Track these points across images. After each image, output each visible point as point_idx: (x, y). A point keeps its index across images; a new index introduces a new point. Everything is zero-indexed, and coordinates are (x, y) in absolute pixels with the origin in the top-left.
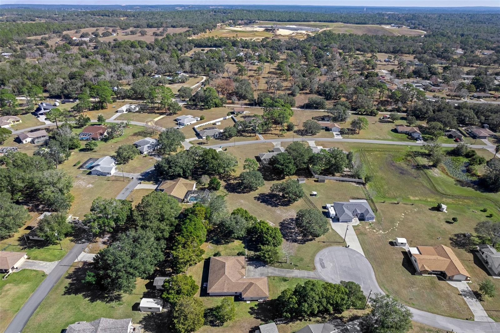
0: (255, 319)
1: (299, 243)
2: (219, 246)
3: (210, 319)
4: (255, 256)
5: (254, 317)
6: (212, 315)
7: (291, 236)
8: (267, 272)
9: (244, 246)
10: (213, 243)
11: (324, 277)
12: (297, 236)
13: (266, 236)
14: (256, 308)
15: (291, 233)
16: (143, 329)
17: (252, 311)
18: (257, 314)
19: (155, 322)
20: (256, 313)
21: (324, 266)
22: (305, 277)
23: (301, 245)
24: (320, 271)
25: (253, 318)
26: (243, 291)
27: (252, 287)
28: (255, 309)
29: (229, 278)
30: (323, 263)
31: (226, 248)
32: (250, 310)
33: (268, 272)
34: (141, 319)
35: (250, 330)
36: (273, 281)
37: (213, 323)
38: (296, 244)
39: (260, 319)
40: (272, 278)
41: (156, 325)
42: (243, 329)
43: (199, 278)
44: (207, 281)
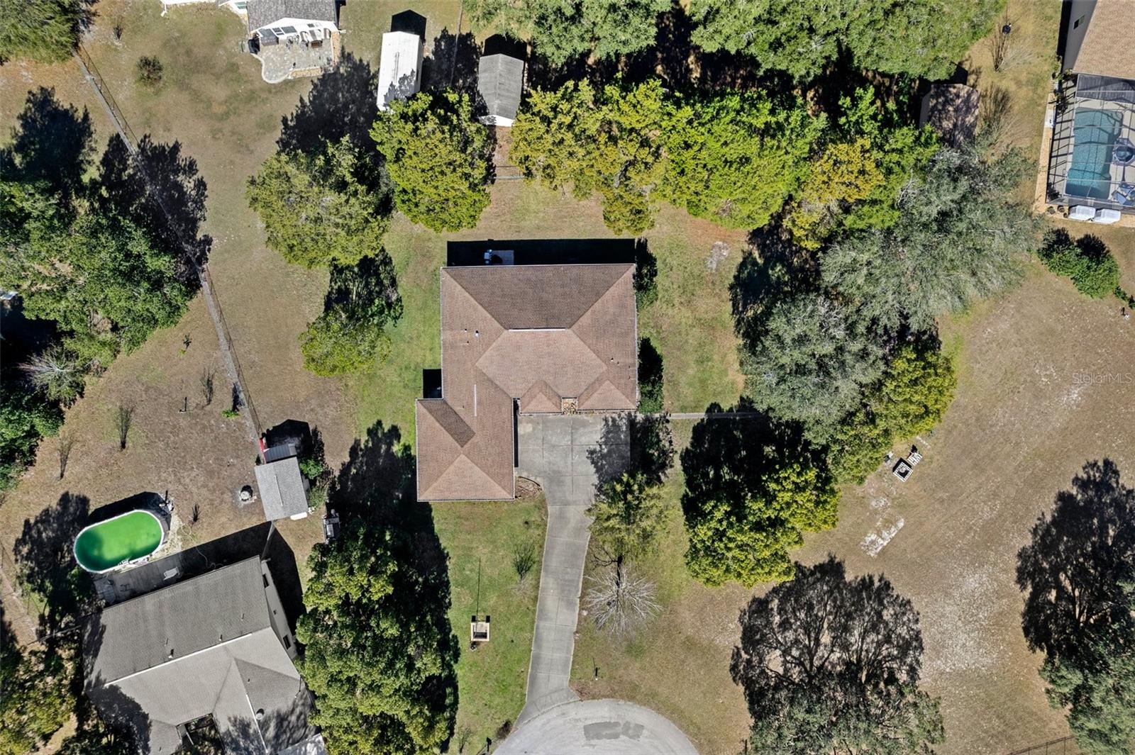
0: (351, 443)
1: (736, 655)
2: (727, 295)
3: (355, 288)
4: (664, 453)
5: (357, 442)
6: (370, 293)
7: (785, 625)
8: (570, 498)
9: (725, 406)
10: (742, 266)
11: (538, 722)
12: (786, 653)
13: (718, 515)
14: (397, 448)
15: (812, 628)
16: (320, 74)
17: (383, 435)
18: (372, 452)
19: (346, 106)
20: (376, 447)
21: (598, 737)
22: (539, 647)
23: (729, 662)
24: (573, 715)
25: (357, 436)
26: (445, 403)
27: (450, 439)
28: (390, 445)
29: (488, 345)
30: (616, 736)
31: (710, 326)
32: (386, 427)
33: (566, 503)
34: (357, 58)
35: (311, 427)
36: (520, 521)
37: (338, 301)
38: (735, 637)
39: (350, 464)
40: (535, 517)
41: (337, 110)
42: (314, 403)
43: (538, 228)
44: (518, 261)
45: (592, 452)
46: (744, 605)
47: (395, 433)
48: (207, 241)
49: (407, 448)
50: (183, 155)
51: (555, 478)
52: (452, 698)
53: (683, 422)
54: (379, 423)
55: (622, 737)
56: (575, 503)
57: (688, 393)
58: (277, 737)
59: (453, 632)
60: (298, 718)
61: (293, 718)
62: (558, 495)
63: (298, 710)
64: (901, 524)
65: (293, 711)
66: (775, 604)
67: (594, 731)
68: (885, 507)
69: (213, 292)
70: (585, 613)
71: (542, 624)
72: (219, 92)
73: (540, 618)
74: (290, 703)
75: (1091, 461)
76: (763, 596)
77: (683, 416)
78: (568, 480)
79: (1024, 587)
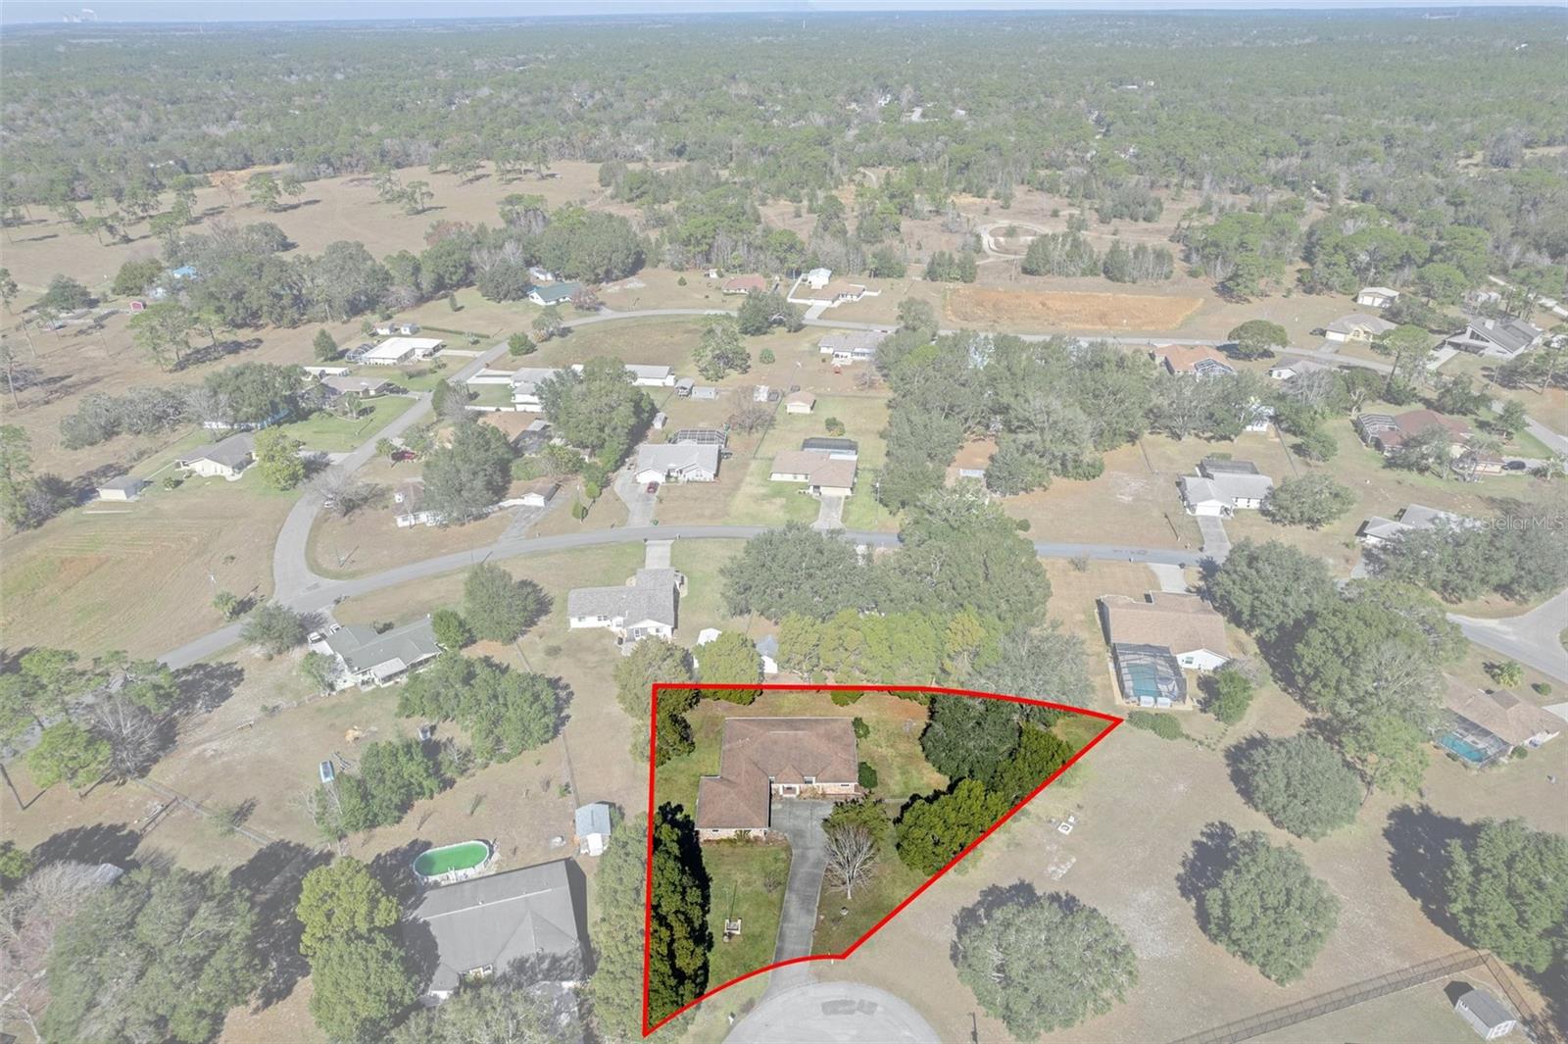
8: (809, 845)
21: (835, 1012)
22: (782, 941)
24: (811, 996)
30: (852, 1012)
31: (908, 757)
33: (807, 849)
38: (950, 934)
45: (826, 820)
46: (957, 913)
47: (679, 808)
48: (568, 717)
49: (687, 817)
50: (562, 683)
51: (798, 834)
52: (702, 978)
53: (894, 805)
54: (669, 803)
55: (858, 1013)
56: (812, 848)
57: (897, 789)
58: (548, 970)
59: (709, 930)
60: (569, 964)
61: (565, 963)
62: (800, 843)
63: (570, 959)
64: (1074, 860)
65: (565, 958)
66: (981, 912)
67: (831, 1008)
68: (1058, 850)
69: (564, 737)
70: (822, 917)
71: (785, 925)
72: (593, 659)
73: (784, 921)
74: (565, 952)
75: (1210, 822)
76: (970, 906)
77: (892, 801)
78: (808, 835)
79: (1189, 900)
